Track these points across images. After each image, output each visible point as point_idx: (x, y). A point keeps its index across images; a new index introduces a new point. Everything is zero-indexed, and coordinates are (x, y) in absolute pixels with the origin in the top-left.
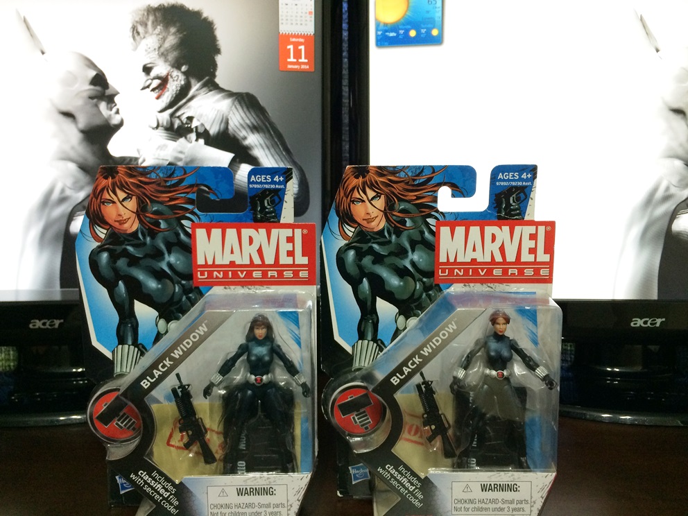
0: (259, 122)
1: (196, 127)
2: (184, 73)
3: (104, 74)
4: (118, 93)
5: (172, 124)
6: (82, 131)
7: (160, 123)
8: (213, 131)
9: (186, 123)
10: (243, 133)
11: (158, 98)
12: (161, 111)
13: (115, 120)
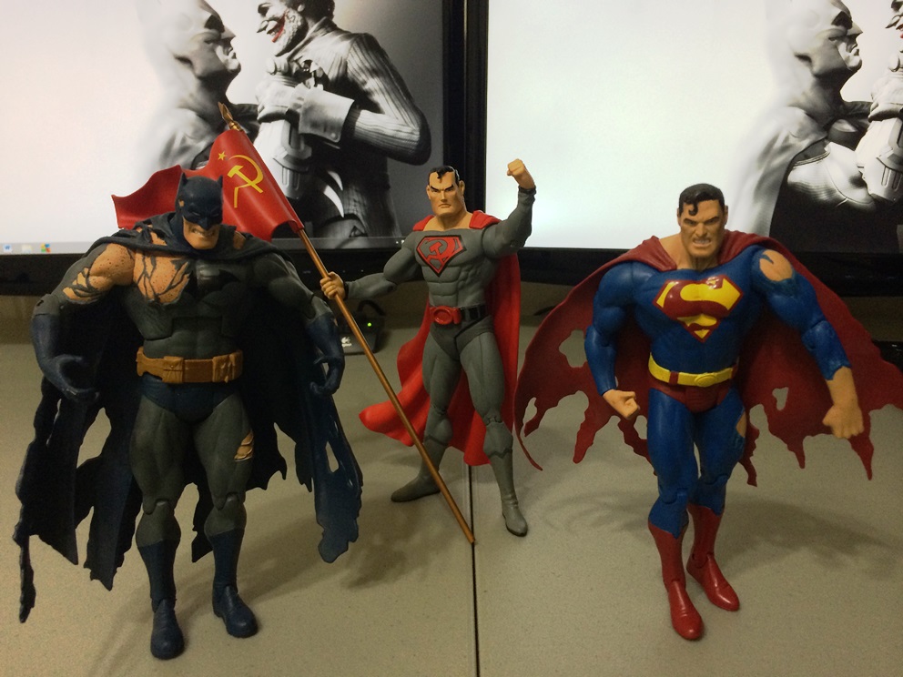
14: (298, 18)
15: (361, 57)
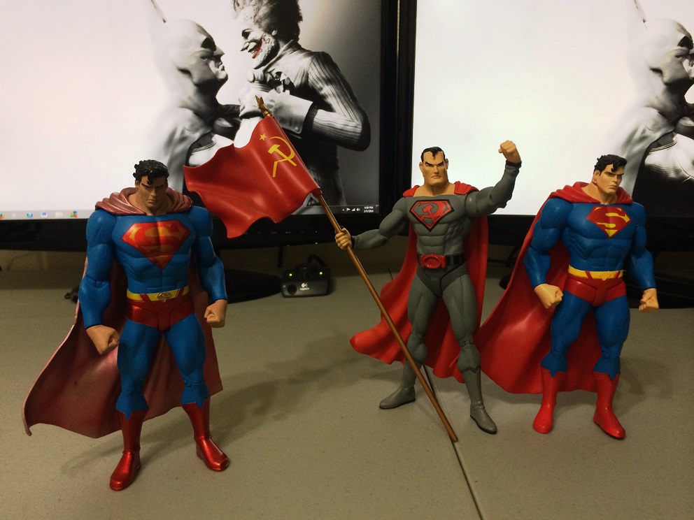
0: (332, 76)
1: (284, 80)
2: (274, 37)
3: (212, 39)
4: (223, 54)
5: (265, 78)
6: (196, 85)
7: (256, 77)
8: (297, 83)
9: (276, 77)
10: (320, 85)
11: (254, 57)
12: (256, 68)
13: (222, 76)
14: (272, 40)
15: (319, 70)
